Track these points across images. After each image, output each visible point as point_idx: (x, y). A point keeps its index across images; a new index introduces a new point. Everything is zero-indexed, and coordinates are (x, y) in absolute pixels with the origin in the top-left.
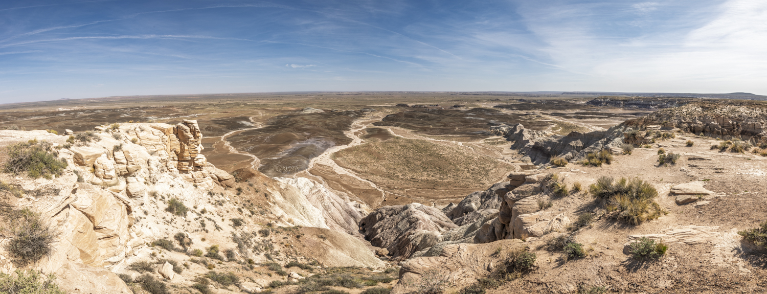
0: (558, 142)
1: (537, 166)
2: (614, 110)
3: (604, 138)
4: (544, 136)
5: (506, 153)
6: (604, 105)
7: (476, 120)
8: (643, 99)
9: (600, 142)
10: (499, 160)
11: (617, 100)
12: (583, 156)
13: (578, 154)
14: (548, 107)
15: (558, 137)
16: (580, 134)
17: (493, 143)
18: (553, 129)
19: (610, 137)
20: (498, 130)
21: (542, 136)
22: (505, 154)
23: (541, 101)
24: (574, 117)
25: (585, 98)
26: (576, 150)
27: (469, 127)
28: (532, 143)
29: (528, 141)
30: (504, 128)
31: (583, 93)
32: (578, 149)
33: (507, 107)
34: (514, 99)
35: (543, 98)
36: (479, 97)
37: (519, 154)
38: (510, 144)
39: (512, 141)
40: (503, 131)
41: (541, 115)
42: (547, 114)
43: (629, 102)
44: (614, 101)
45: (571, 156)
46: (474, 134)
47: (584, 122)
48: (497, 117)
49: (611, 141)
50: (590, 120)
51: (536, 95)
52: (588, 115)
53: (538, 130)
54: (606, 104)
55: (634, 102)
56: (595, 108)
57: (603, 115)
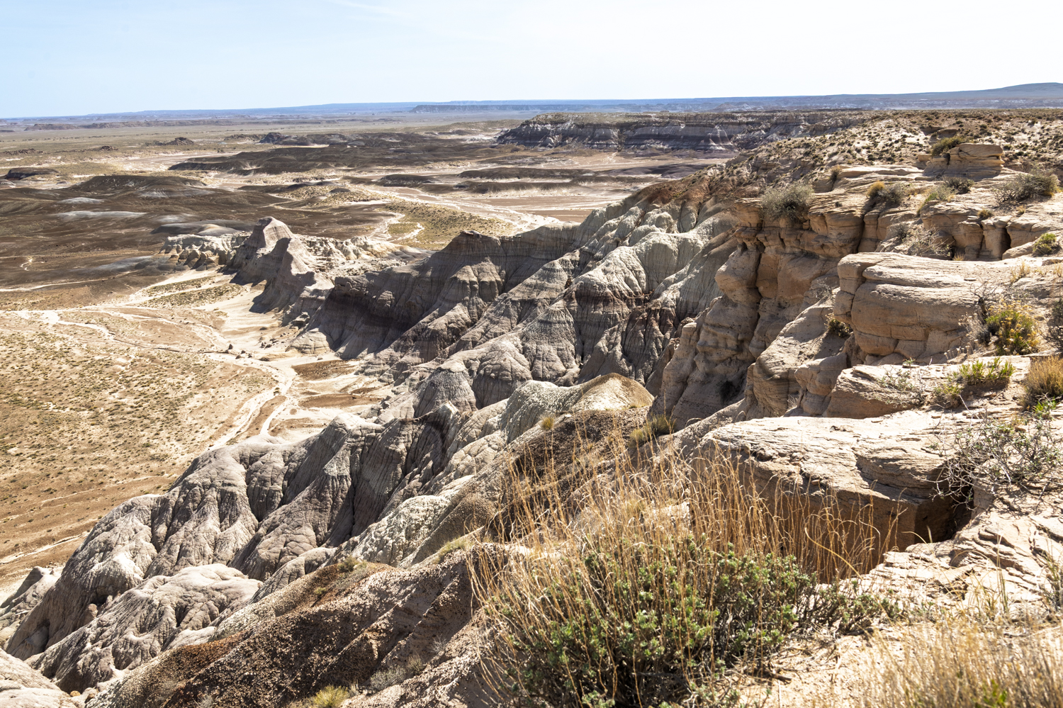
0: (415, 274)
1: (351, 363)
2: (589, 158)
3: (572, 251)
4: (364, 254)
5: (236, 326)
6: (558, 145)
7: (105, 220)
8: (686, 119)
9: (557, 264)
10: (214, 357)
11: (598, 126)
12: (507, 314)
13: (488, 311)
14: (368, 157)
15: (415, 256)
16: (486, 240)
17: (185, 299)
18: (395, 230)
19: (593, 247)
20: (196, 249)
21: (358, 255)
22: (234, 333)
23: (341, 137)
24: (460, 187)
25: (492, 124)
26: (480, 296)
27: (80, 249)
28: (324, 284)
29: (309, 278)
30: (220, 240)
31: (484, 107)
32: (485, 291)
33: (223, 165)
34: (242, 137)
35: (348, 128)
36: (107, 136)
37: (284, 324)
38: (249, 293)
39: (255, 282)
40: (215, 252)
41: (348, 185)
42: (367, 182)
43: (638, 132)
44: (586, 130)
45: (467, 316)
46: (106, 273)
47: (494, 202)
48: (187, 205)
49: (599, 259)
50: (512, 194)
51: (319, 116)
52: (507, 176)
53: (341, 236)
54: (564, 138)
55: (653, 130)
56: (524, 153)
57: (554, 177)
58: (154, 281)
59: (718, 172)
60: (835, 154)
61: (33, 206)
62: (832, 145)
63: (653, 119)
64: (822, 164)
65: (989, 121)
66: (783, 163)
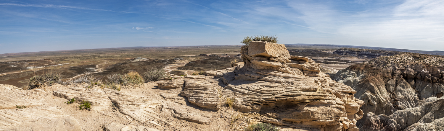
2: (351, 58)
6: (345, 55)
8: (371, 51)
11: (353, 51)
14: (306, 54)
23: (298, 50)
25: (333, 49)
31: (332, 46)
43: (361, 53)
44: (351, 52)
47: (329, 66)
50: (333, 65)
51: (295, 46)
52: (333, 61)
54: (346, 53)
55: (364, 53)
56: (338, 56)
57: (343, 62)
59: (367, 63)
60: (392, 60)
62: (392, 58)
63: (364, 50)
64: (389, 63)
65: (426, 56)
66: (382, 62)
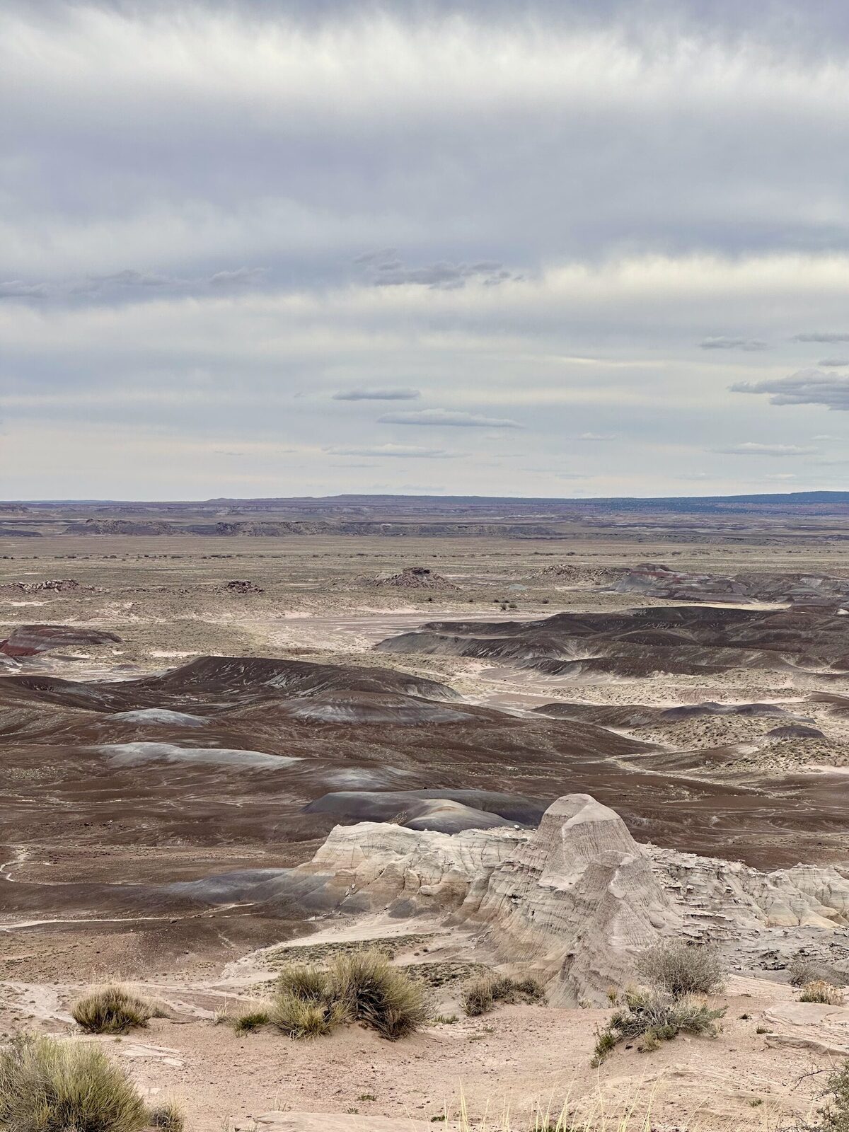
58: (286, 934)
61: (50, 723)
